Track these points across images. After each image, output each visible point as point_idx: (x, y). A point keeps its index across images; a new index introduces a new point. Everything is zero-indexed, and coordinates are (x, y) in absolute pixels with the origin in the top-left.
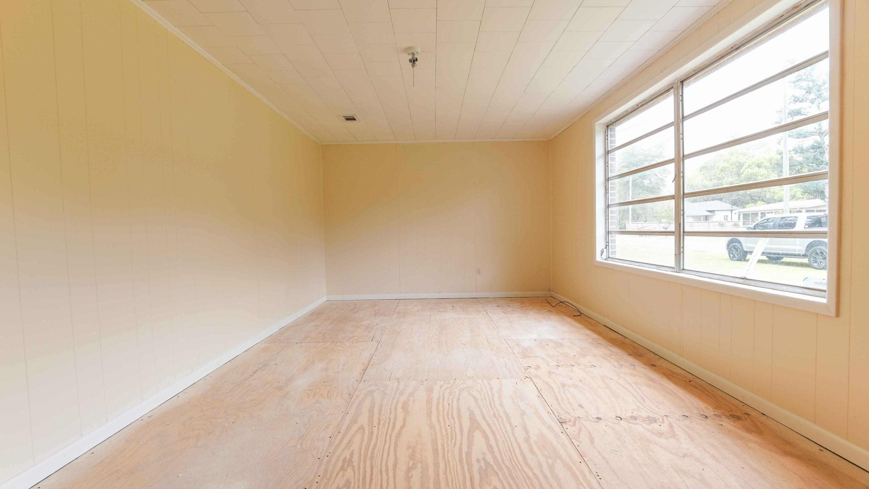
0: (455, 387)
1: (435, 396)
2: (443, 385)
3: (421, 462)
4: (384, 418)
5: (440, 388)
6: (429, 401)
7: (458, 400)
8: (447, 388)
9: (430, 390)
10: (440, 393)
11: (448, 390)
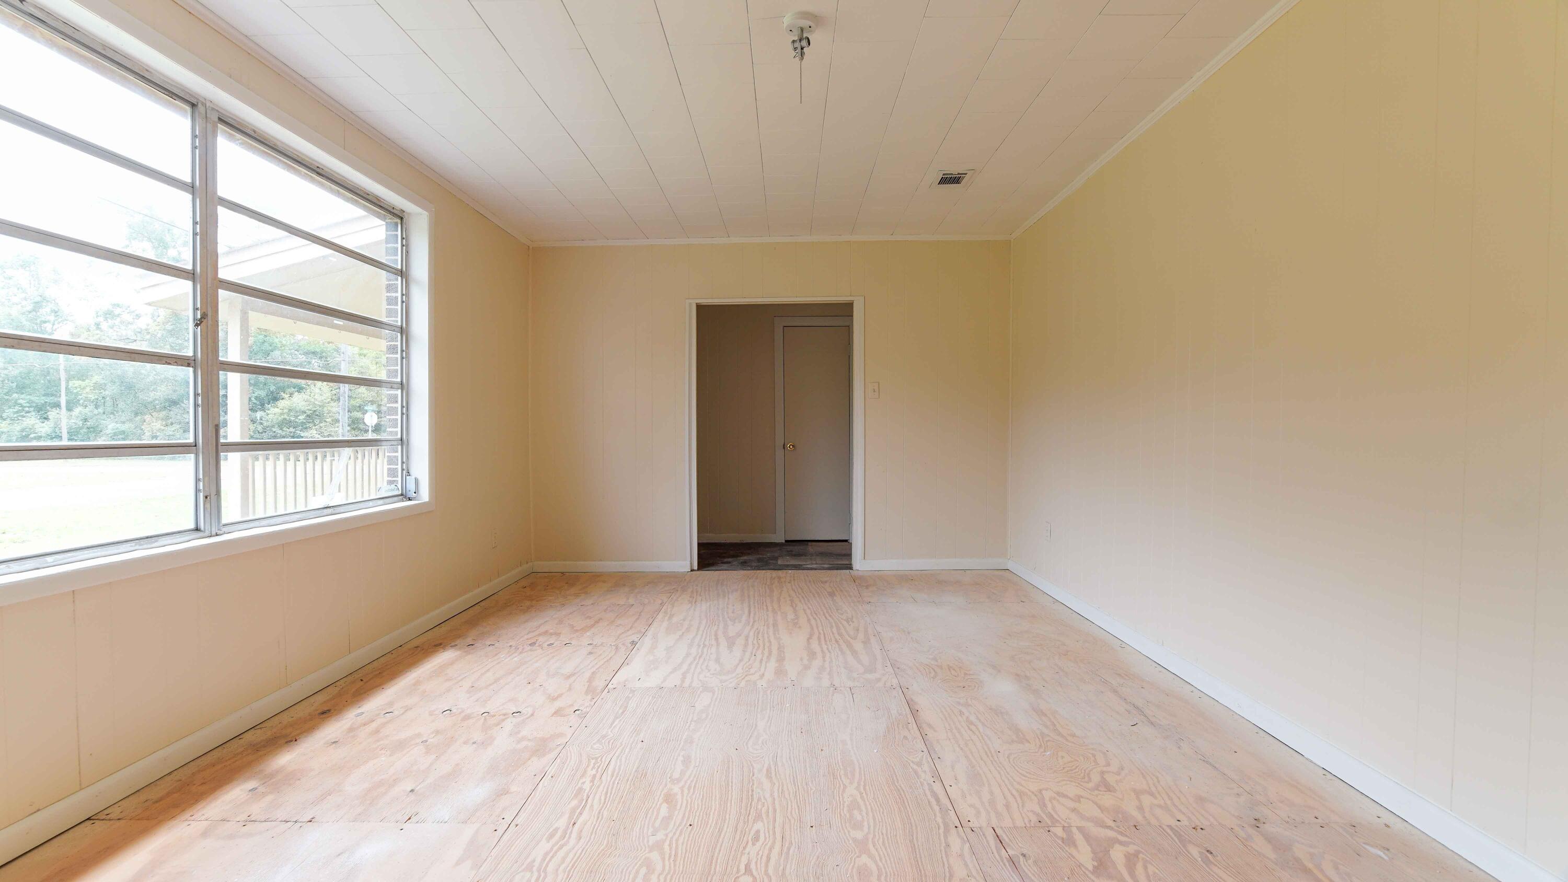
0: (740, 676)
1: (773, 664)
2: (757, 680)
3: (788, 621)
4: (834, 645)
5: (763, 674)
6: (781, 660)
7: (741, 661)
8: (752, 674)
9: (780, 672)
10: (765, 668)
11: (752, 671)
